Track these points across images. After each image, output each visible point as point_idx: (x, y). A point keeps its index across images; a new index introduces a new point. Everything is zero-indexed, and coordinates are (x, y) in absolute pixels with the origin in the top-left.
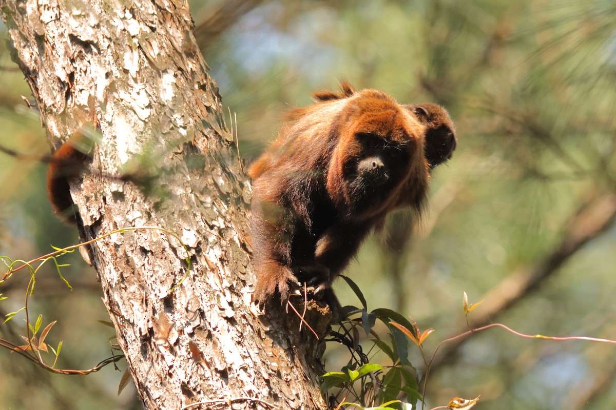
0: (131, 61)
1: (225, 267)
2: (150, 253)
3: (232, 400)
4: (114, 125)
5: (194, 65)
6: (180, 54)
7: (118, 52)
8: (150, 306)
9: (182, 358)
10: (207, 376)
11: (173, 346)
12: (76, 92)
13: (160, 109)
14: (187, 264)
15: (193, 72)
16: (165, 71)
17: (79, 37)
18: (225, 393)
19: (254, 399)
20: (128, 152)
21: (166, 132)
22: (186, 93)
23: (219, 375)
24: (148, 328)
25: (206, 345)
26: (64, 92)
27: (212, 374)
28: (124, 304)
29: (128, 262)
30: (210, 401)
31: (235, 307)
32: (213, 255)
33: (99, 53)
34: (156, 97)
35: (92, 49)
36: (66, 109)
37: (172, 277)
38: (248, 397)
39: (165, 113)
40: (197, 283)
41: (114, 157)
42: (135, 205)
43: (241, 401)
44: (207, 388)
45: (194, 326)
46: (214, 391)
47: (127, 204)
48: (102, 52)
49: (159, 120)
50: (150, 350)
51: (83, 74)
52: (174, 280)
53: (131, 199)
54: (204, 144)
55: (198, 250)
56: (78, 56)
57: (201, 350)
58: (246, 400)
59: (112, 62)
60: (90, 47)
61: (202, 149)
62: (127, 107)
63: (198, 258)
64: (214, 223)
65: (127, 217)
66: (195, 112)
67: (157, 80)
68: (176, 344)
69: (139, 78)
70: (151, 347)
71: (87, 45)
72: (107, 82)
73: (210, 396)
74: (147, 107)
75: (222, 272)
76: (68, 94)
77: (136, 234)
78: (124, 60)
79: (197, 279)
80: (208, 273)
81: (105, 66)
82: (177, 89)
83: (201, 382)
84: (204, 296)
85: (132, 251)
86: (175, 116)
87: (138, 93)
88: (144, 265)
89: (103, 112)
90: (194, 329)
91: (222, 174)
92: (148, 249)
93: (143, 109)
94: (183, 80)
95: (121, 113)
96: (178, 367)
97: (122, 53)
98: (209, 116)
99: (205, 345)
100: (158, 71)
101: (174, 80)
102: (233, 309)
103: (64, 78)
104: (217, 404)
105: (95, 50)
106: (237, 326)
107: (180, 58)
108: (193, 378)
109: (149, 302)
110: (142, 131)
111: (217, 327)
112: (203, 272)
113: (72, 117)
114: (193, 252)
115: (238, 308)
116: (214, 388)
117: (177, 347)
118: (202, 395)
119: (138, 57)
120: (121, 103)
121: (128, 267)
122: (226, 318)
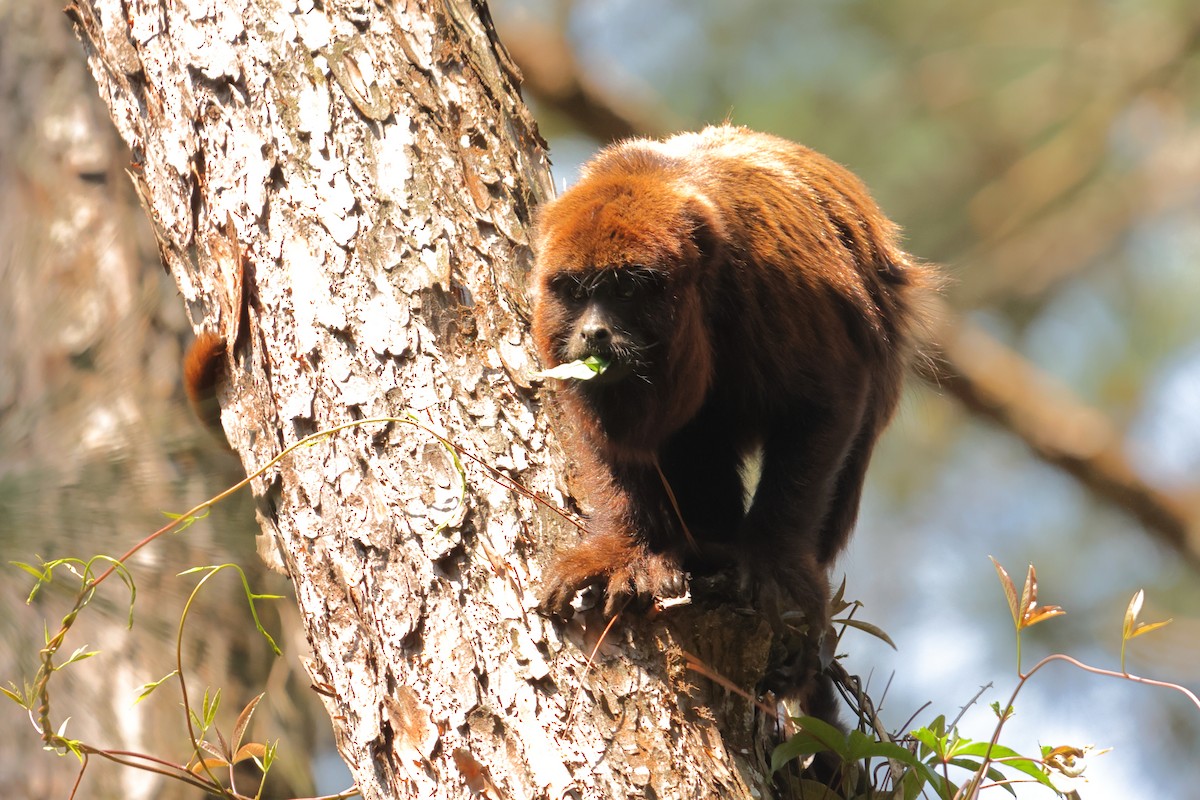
0: (313, 108)
1: (530, 561)
2: (372, 551)
4: (285, 265)
5: (464, 89)
6: (427, 74)
7: (285, 93)
8: (382, 672)
9: (450, 783)
11: (428, 759)
12: (211, 195)
13: (379, 212)
14: (448, 565)
15: (455, 110)
16: (390, 120)
17: (204, 71)
20: (317, 325)
21: (393, 265)
22: (437, 163)
24: (382, 723)
25: (495, 748)
26: (189, 198)
28: (337, 670)
29: (332, 575)
31: (551, 652)
32: (499, 536)
33: (248, 102)
34: (370, 186)
35: (232, 95)
36: (196, 237)
37: (419, 601)
39: (389, 223)
40: (470, 608)
41: (291, 338)
42: (339, 442)
45: (467, 710)
47: (324, 442)
48: (253, 99)
49: (376, 240)
50: (390, 771)
51: (220, 152)
52: (423, 609)
53: (329, 433)
54: (480, 276)
55: (468, 530)
56: (207, 113)
57: (484, 764)
59: (274, 117)
60: (229, 89)
61: (477, 290)
62: (309, 219)
63: (468, 549)
64: (503, 461)
65: (326, 472)
66: (461, 203)
67: (370, 146)
68: (435, 754)
69: (332, 150)
70: (392, 765)
71: (222, 86)
72: (266, 167)
74: (351, 213)
75: (522, 574)
76: (197, 202)
77: (344, 508)
78: (298, 109)
79: (468, 597)
80: (490, 580)
81: (259, 131)
82: (416, 160)
84: (485, 636)
85: (341, 549)
86: (411, 224)
87: (332, 184)
88: (364, 579)
89: (264, 237)
90: (468, 715)
91: (522, 339)
92: (366, 542)
93: (343, 219)
94: (431, 135)
95: (298, 237)
97: (294, 94)
98: (496, 205)
99: (492, 750)
100: (370, 122)
101: (411, 138)
102: (547, 658)
103: (185, 168)
105: (238, 96)
106: (556, 696)
107: (424, 80)
109: (379, 662)
110: (341, 271)
111: (513, 705)
112: (481, 581)
113: (209, 253)
114: (457, 537)
115: (559, 652)
117: (439, 761)
119: (328, 97)
120: (297, 213)
121: (336, 587)
122: (532, 681)
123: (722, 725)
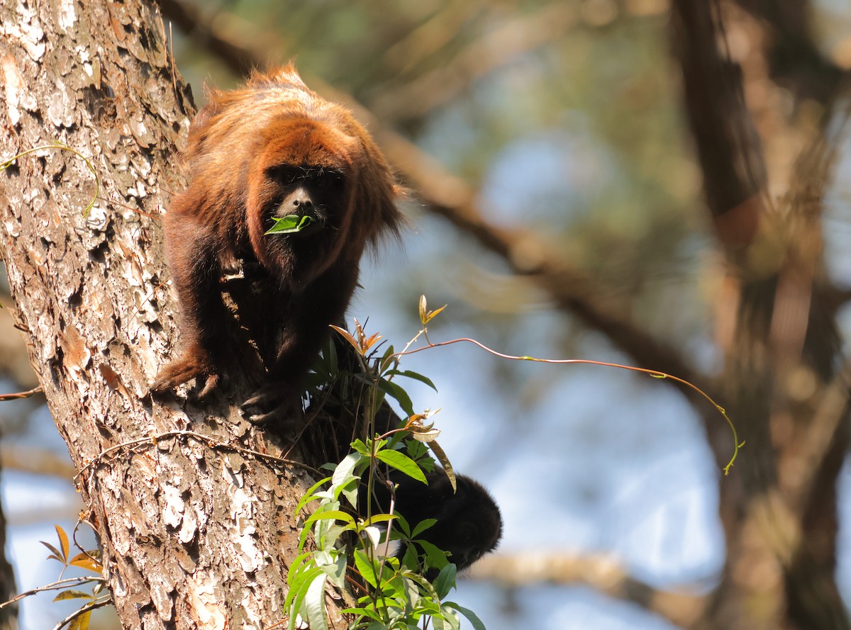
1: (147, 252)
2: (52, 244)
3: (158, 437)
8: (57, 316)
9: (97, 384)
10: (126, 407)
11: (84, 370)
13: (58, 41)
14: (97, 254)
18: (150, 428)
19: (184, 432)
20: (20, 108)
21: (66, 72)
22: (93, 12)
23: (141, 404)
24: (57, 347)
25: (124, 364)
27: (133, 404)
28: (30, 316)
29: (28, 259)
30: (133, 441)
31: (159, 306)
32: (128, 237)
34: (53, 25)
37: (80, 275)
38: (177, 431)
39: (64, 47)
40: (111, 279)
41: (4, 116)
42: (32, 179)
43: (169, 437)
44: (128, 424)
45: (108, 341)
46: (136, 427)
47: (23, 179)
49: (56, 58)
50: (61, 377)
52: (82, 280)
53: (27, 173)
54: (119, 80)
55: (110, 233)
57: (118, 373)
58: (175, 435)
61: (116, 88)
62: (16, 44)
63: (110, 245)
64: (132, 191)
65: (25, 197)
66: (108, 36)
68: (88, 367)
70: (62, 373)
73: (132, 435)
74: (41, 41)
75: (142, 259)
77: (35, 219)
79: (110, 273)
80: (123, 263)
82: (80, 9)
83: (120, 416)
84: (119, 295)
85: (33, 243)
86: (78, 49)
87: (30, 23)
90: (108, 343)
91: (144, 118)
92: (48, 239)
93: (36, 45)
95: (10, 57)
96: (93, 397)
98: (129, 38)
99: (123, 365)
102: (157, 310)
104: (141, 443)
106: (162, 332)
108: (112, 411)
109: (55, 311)
110: (35, 76)
111: (136, 338)
112: (117, 263)
114: (103, 237)
115: (164, 306)
116: (137, 423)
117: (91, 371)
118: (123, 434)
120: (10, 40)
121: (29, 266)
122: (148, 324)
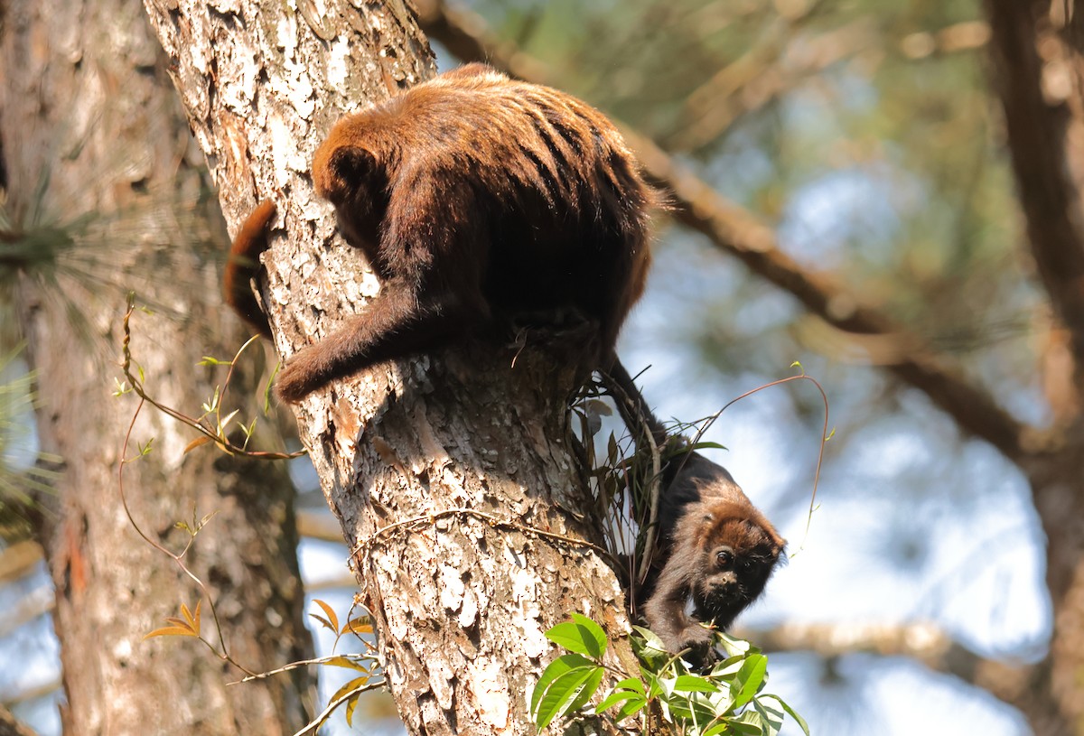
0: (286, 33)
2: (323, 313)
3: (435, 515)
4: (268, 131)
5: (382, 20)
6: (359, 10)
7: (268, 22)
8: (329, 389)
9: (372, 460)
10: (402, 484)
12: (221, 87)
13: (328, 98)
15: (377, 33)
16: (335, 39)
17: (217, 8)
18: (426, 506)
19: (463, 510)
20: (288, 169)
22: (365, 67)
23: (417, 480)
24: (328, 422)
26: (207, 88)
27: (409, 481)
29: (297, 328)
30: (409, 520)
31: (436, 377)
33: (245, 28)
34: (322, 81)
35: (235, 23)
36: (212, 113)
38: (456, 509)
39: (334, 105)
41: (271, 177)
42: (302, 244)
43: (448, 515)
44: (404, 502)
45: (383, 414)
46: (413, 505)
47: (291, 244)
48: (248, 25)
49: (326, 115)
50: (333, 452)
51: (227, 59)
53: (296, 237)
56: (219, 35)
57: (393, 448)
58: (453, 513)
59: (262, 38)
60: (233, 19)
62: (284, 102)
65: (294, 262)
66: (380, 92)
67: (323, 56)
68: (362, 442)
69: (298, 57)
70: (335, 449)
71: (228, 17)
72: (256, 70)
73: (408, 513)
74: (310, 98)
76: (212, 91)
77: (305, 286)
78: (277, 32)
81: (252, 46)
82: (351, 65)
83: (396, 493)
84: (394, 367)
85: (303, 311)
86: (348, 105)
87: (298, 80)
88: (317, 330)
89: (255, 114)
90: (383, 417)
92: (319, 307)
93: (305, 102)
94: (361, 49)
95: (277, 114)
96: (367, 473)
97: (274, 22)
99: (398, 439)
100: (323, 41)
101: (348, 51)
102: (433, 381)
103: (203, 69)
104: (417, 522)
105: (239, 24)
106: (439, 405)
107: (357, 14)
108: (387, 488)
110: (304, 135)
111: (412, 411)
113: (220, 123)
115: (441, 377)
116: (413, 501)
118: (399, 512)
119: (295, 25)
120: (276, 98)
121: (299, 335)
123: (544, 424)
